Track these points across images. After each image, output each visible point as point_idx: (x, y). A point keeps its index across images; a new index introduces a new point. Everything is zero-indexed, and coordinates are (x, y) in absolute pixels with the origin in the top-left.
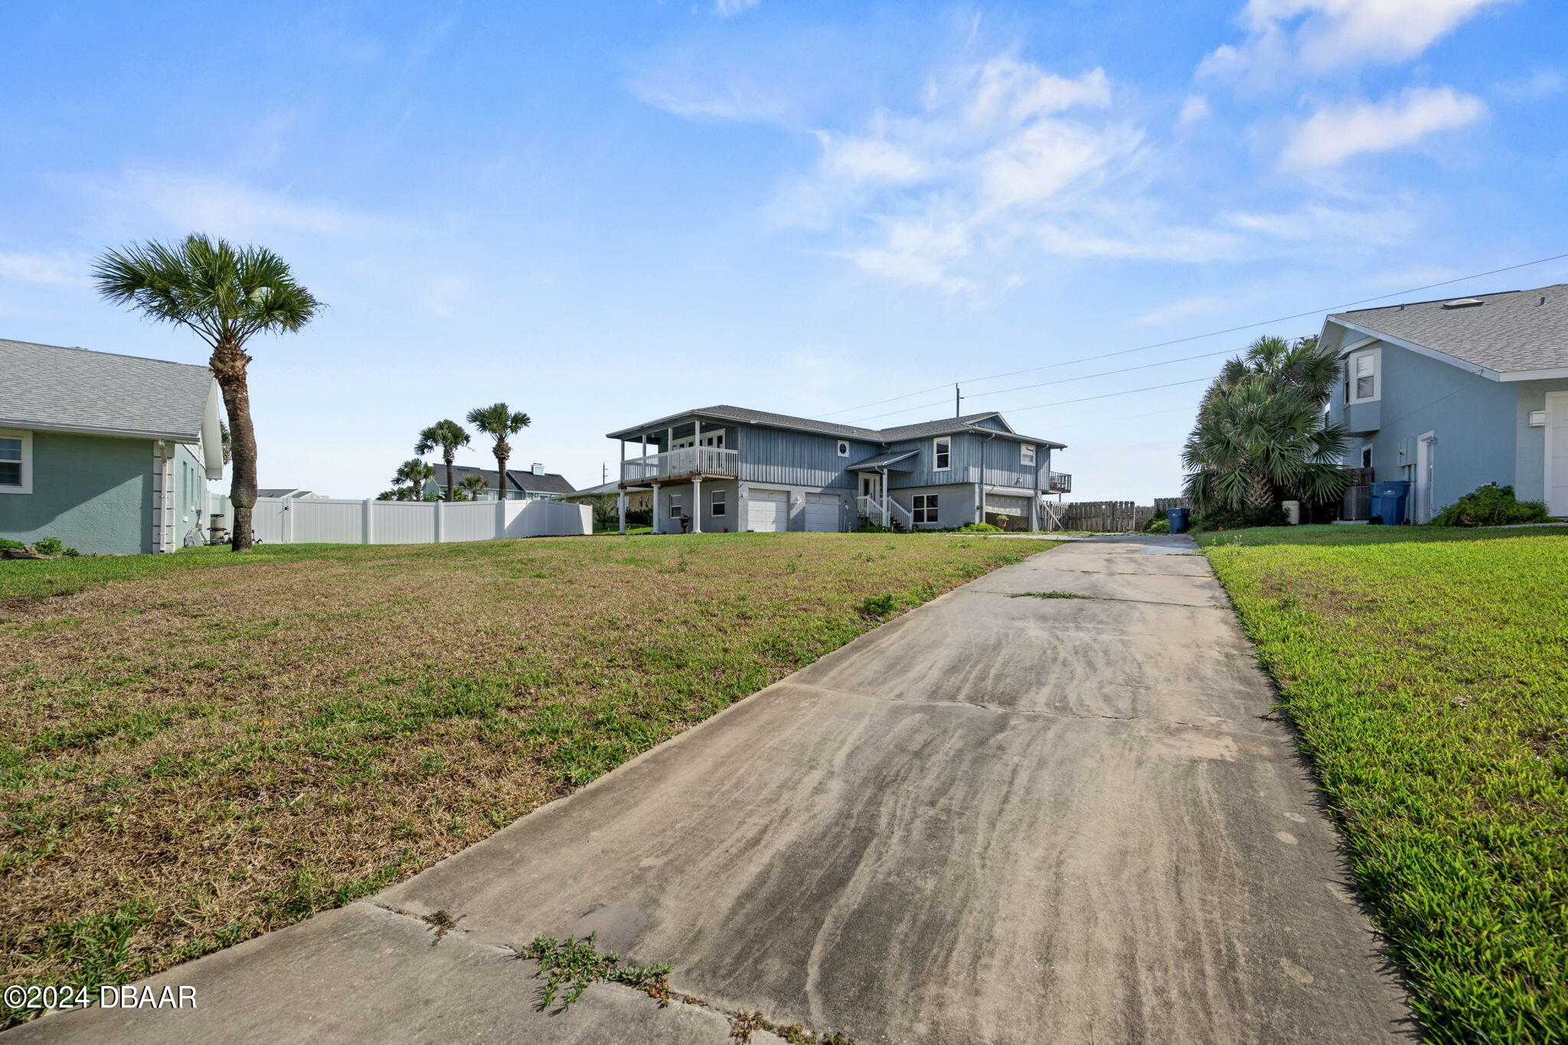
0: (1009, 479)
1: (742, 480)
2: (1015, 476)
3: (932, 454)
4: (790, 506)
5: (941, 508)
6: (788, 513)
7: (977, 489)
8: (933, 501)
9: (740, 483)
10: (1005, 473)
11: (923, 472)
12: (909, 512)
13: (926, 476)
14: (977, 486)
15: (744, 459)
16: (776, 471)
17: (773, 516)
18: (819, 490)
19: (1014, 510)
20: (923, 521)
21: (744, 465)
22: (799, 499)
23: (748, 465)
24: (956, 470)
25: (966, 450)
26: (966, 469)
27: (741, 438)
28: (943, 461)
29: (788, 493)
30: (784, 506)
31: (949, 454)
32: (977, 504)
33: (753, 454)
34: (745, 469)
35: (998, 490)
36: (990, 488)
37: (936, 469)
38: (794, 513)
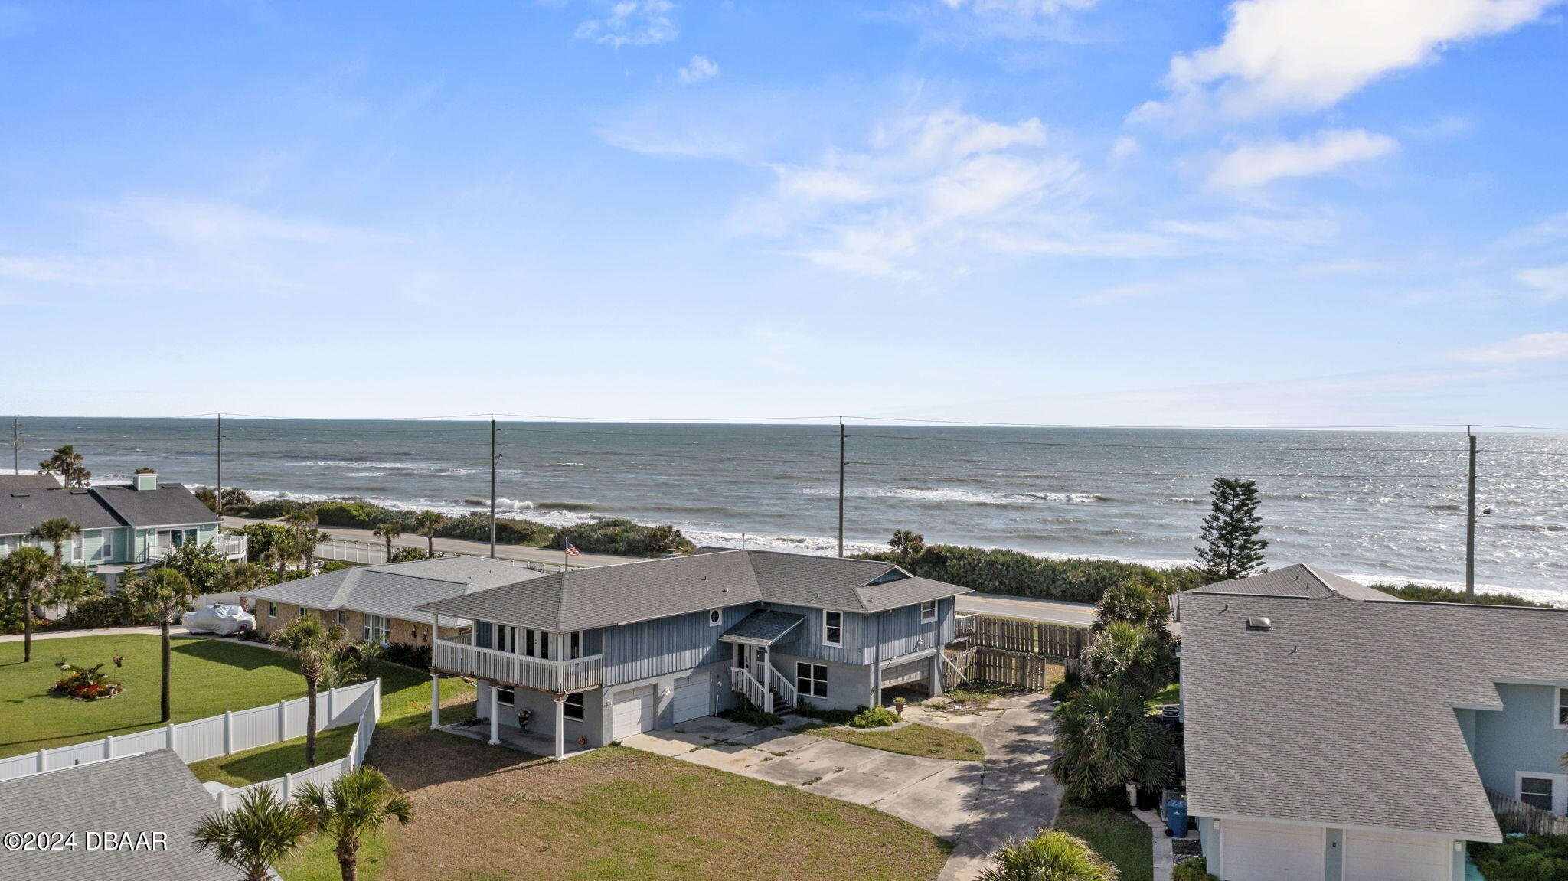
0: (907, 647)
1: (607, 686)
2: (914, 639)
3: (821, 625)
4: (657, 699)
5: (830, 682)
6: (655, 707)
7: (872, 670)
8: (821, 673)
9: (605, 690)
10: (904, 641)
11: (810, 643)
12: (794, 685)
13: (813, 648)
14: (872, 667)
15: (609, 661)
16: (642, 666)
17: (639, 714)
18: (689, 673)
19: (913, 675)
20: (809, 693)
21: (609, 669)
22: (668, 691)
23: (613, 668)
24: (849, 650)
25: (860, 630)
26: (861, 651)
27: (605, 641)
28: (834, 635)
29: (655, 686)
30: (650, 700)
31: (841, 628)
32: (872, 685)
33: (618, 651)
34: (610, 673)
35: (896, 661)
36: (887, 663)
37: (825, 642)
38: (661, 707)
